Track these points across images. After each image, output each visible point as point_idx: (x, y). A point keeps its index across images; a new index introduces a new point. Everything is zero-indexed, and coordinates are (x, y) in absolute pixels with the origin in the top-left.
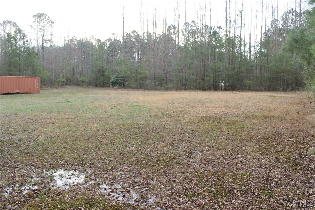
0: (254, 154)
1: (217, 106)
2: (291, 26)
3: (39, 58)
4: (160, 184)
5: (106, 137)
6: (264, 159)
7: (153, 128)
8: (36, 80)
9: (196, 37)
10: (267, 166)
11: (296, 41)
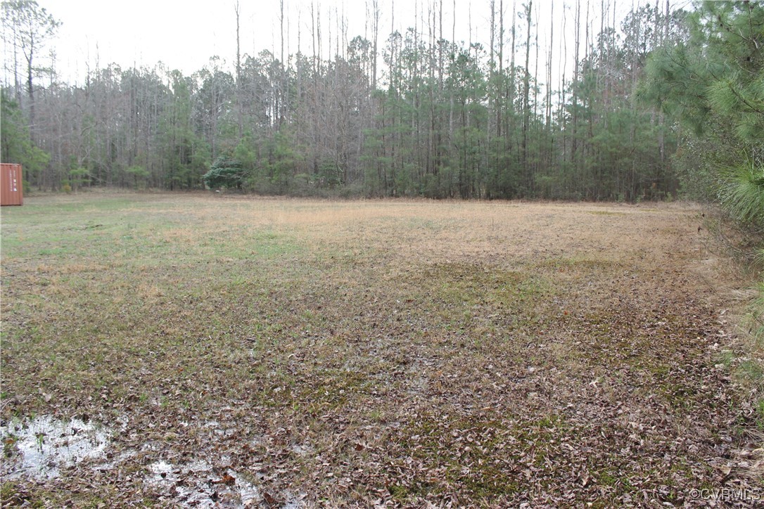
0: (571, 364)
1: (471, 237)
2: (644, 45)
3: (20, 114)
4: (320, 455)
5: (180, 321)
6: (598, 378)
7: (308, 294)
8: (12, 173)
9: (419, 69)
10: (607, 397)
11: (670, 76)
